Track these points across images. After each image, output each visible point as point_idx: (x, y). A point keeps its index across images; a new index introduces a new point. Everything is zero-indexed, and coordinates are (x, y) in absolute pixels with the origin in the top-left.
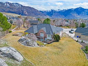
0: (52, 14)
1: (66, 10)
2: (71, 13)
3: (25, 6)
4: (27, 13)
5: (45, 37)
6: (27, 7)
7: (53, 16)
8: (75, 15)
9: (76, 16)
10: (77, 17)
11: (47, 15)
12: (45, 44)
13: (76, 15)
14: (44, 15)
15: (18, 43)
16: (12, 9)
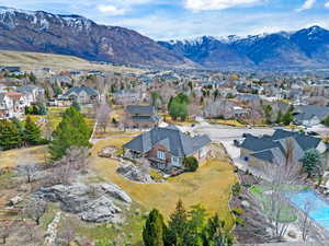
0: (206, 55)
1: (261, 40)
2: (279, 50)
3: (105, 27)
4: (111, 49)
5: (167, 161)
6: (113, 28)
7: (208, 63)
8: (296, 56)
9: (298, 61)
10: (302, 65)
11: (186, 59)
12: (166, 176)
13: (299, 59)
14: (174, 58)
15: (116, 175)
16: (59, 37)
